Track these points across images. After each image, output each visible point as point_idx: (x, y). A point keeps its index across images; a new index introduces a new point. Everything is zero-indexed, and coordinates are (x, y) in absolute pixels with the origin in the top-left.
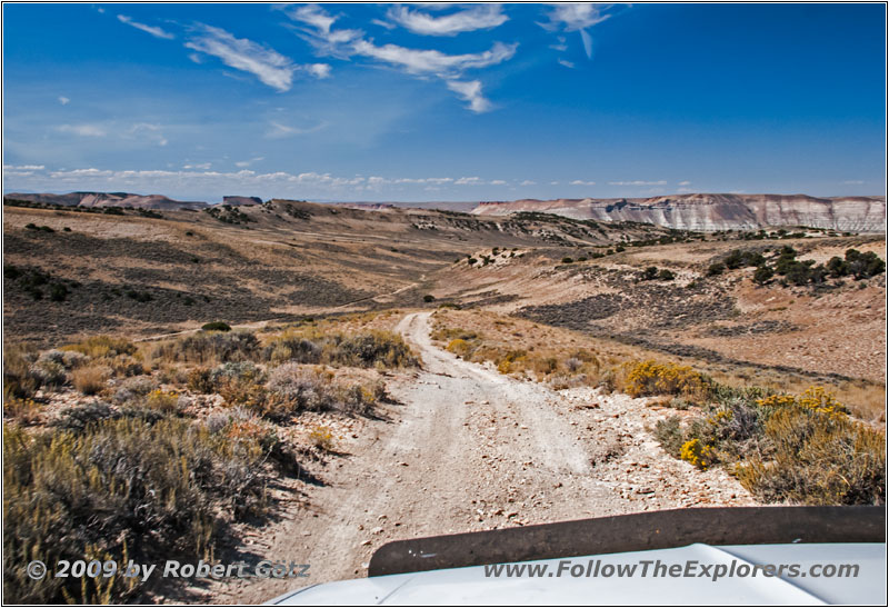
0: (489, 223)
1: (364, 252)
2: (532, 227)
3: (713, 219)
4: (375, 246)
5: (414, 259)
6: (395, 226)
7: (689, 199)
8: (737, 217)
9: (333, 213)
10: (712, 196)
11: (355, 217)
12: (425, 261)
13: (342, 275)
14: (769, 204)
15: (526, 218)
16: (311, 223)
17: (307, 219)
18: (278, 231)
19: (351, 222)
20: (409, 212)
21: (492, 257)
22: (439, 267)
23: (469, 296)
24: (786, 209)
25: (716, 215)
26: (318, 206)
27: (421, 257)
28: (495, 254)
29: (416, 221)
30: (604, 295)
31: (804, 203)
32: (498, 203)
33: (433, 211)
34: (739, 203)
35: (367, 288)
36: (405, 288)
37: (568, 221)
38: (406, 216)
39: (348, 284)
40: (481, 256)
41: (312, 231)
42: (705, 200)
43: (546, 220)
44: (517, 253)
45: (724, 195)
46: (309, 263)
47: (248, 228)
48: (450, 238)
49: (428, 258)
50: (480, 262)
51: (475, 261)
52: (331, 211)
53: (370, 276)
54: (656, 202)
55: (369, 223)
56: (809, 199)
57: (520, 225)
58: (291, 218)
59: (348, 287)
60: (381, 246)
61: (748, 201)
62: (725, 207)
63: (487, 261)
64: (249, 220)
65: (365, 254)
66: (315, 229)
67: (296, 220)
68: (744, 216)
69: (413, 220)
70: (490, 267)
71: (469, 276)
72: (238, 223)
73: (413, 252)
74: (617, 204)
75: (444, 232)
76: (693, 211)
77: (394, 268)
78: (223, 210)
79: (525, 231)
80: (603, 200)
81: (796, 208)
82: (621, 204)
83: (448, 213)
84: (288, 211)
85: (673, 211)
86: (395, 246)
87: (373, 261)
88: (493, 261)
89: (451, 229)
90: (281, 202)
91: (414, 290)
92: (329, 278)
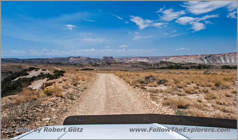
11: (120, 64)
38: (132, 63)
78: (94, 63)
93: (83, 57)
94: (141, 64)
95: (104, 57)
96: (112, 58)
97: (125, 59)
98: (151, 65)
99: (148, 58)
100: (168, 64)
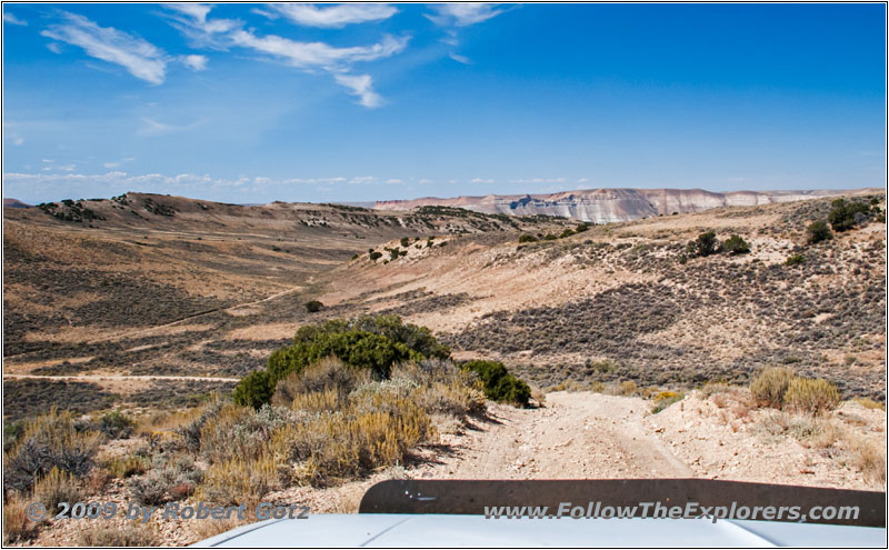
0: (390, 219)
1: (237, 251)
2: (439, 221)
3: (617, 213)
4: (254, 244)
5: (301, 259)
6: (280, 223)
7: (593, 194)
8: (639, 211)
9: (205, 209)
10: (615, 190)
12: (315, 261)
13: (188, 276)
14: (669, 198)
15: (431, 212)
16: (176, 221)
17: (171, 216)
18: (130, 230)
19: (226, 219)
20: (296, 207)
21: (402, 249)
22: (332, 267)
23: (379, 300)
24: (684, 203)
25: (620, 210)
26: (185, 200)
27: (310, 256)
28: (406, 245)
29: (304, 217)
30: (633, 286)
31: (701, 197)
32: (396, 202)
33: (324, 205)
34: (640, 197)
35: (222, 295)
36: (282, 293)
37: (477, 215)
39: (195, 288)
40: (386, 249)
41: (176, 230)
42: (609, 195)
43: (453, 214)
44: (437, 242)
45: (628, 190)
46: (139, 261)
47: (91, 227)
48: (345, 235)
49: (319, 257)
50: (386, 256)
51: (380, 255)
52: (202, 207)
53: (232, 278)
54: (560, 198)
55: (249, 220)
56: (705, 193)
57: (425, 220)
58: (150, 215)
59: (191, 292)
60: (260, 245)
61: (649, 195)
62: (628, 201)
63: (395, 254)
64: (95, 217)
65: (238, 254)
66: (181, 227)
67: (157, 217)
68: (647, 211)
69: (300, 216)
70: (401, 261)
71: (373, 274)
72: (80, 221)
73: (300, 251)
74: (521, 200)
75: (337, 229)
76: (598, 206)
77: (273, 269)
79: (432, 227)
80: (506, 197)
81: (694, 202)
82: (526, 201)
83: (341, 207)
84: (147, 206)
85: (578, 207)
86: (278, 244)
87: (247, 262)
88: (404, 254)
89: (346, 225)
90: (139, 196)
91: (296, 294)
92: (163, 281)
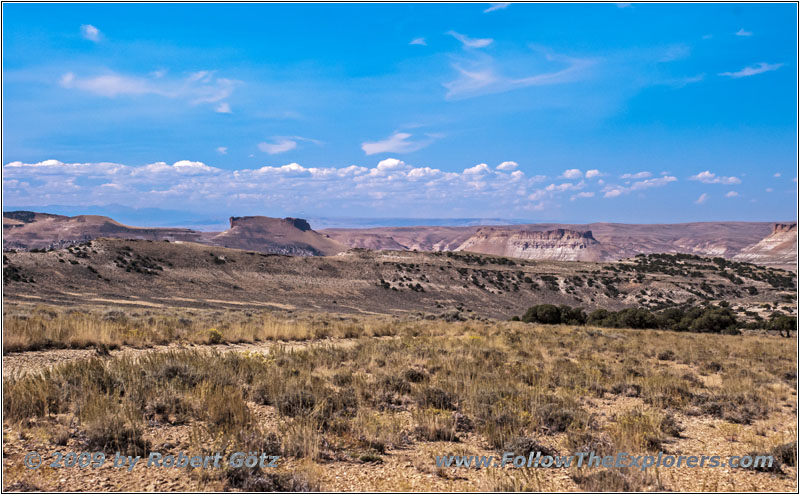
93: (59, 218)
94: (463, 272)
95: (234, 220)
96: (301, 225)
97: (414, 241)
98: (551, 280)
99: (588, 235)
100: (712, 278)
